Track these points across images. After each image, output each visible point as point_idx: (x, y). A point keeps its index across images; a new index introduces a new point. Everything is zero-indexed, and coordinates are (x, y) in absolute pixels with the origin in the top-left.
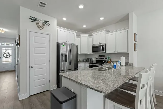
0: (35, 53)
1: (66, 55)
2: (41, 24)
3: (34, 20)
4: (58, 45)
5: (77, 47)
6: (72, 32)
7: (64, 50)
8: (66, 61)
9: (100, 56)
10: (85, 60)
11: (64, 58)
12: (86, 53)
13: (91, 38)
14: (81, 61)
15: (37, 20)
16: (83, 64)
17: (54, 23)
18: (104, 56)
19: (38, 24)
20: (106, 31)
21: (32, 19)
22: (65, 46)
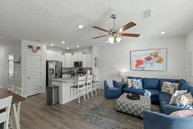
0: (31, 69)
1: (53, 70)
2: (35, 49)
3: (30, 47)
4: (47, 63)
5: (62, 63)
6: (58, 52)
7: (52, 66)
8: (53, 74)
9: (80, 69)
10: (69, 72)
11: (51, 71)
12: (69, 67)
13: (73, 56)
14: (66, 73)
15: (32, 47)
16: (66, 75)
17: (44, 47)
18: (82, 69)
19: (33, 49)
20: (82, 53)
21: (29, 47)
22: (53, 63)
